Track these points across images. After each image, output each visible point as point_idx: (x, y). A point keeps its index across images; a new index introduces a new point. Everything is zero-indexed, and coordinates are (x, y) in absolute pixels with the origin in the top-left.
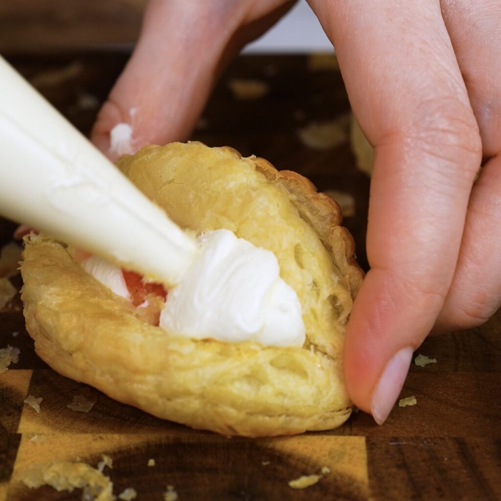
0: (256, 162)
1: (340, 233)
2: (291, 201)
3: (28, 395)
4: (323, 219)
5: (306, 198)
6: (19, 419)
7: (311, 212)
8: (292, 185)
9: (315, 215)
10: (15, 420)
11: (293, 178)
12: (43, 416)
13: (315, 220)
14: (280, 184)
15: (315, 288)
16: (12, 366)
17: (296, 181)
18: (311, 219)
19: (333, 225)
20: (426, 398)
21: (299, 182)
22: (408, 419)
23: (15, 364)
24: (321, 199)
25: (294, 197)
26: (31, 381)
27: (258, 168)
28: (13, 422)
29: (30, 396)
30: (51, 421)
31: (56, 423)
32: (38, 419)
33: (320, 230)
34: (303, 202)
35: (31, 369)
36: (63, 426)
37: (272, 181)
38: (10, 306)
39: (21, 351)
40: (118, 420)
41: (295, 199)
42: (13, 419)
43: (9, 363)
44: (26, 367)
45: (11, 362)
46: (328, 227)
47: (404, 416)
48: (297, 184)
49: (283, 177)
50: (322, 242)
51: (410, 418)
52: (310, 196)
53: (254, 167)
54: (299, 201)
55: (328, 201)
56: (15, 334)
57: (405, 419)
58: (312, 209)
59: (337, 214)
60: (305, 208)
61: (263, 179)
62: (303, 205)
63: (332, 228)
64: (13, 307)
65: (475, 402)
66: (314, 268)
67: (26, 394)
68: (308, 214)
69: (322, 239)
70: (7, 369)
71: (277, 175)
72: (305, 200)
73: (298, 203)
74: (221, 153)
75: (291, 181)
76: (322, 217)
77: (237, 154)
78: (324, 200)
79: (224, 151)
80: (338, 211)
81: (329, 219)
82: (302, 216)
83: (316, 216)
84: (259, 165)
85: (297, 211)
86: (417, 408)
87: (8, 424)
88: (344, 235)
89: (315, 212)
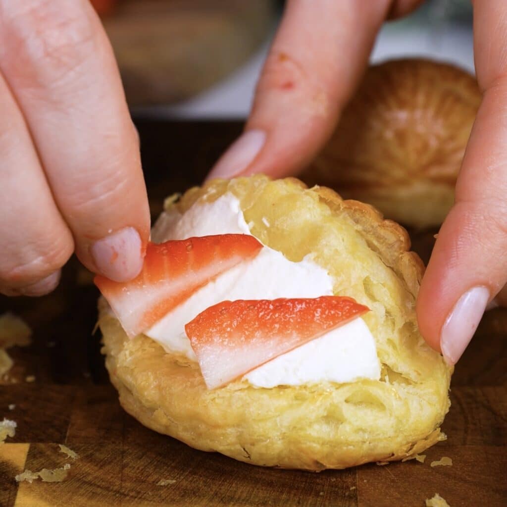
0: (319, 193)
1: (409, 260)
2: (357, 231)
3: (25, 469)
4: (390, 246)
5: (372, 227)
6: (15, 495)
7: (378, 241)
8: (357, 216)
9: (382, 243)
10: (11, 495)
11: (357, 207)
12: (40, 491)
13: (382, 248)
14: (344, 214)
15: (389, 318)
16: (8, 440)
17: (360, 210)
18: (378, 247)
19: (401, 251)
20: (434, 473)
21: (364, 211)
22: (415, 494)
23: (11, 438)
24: (387, 227)
25: (359, 227)
26: (28, 455)
27: (321, 200)
28: (9, 497)
29: (26, 471)
30: (48, 496)
31: (54, 498)
32: (34, 494)
33: (388, 257)
34: (370, 232)
35: (28, 442)
36: (61, 501)
37: (338, 212)
38: (6, 378)
39: (18, 424)
40: (117, 495)
41: (361, 230)
42: (10, 494)
43: (5, 437)
44: (23, 441)
45: (8, 436)
46: (396, 254)
47: (411, 491)
48: (362, 213)
49: (347, 206)
50: (392, 269)
51: (418, 493)
52: (376, 224)
53: (317, 198)
54: (364, 231)
55: (394, 228)
56: (11, 407)
57: (412, 494)
58: (379, 238)
59: (404, 241)
60: (371, 237)
61: (327, 211)
62: (370, 234)
63: (400, 256)
64: (9, 380)
65: (484, 477)
66: (386, 299)
67: (23, 468)
68: (375, 243)
69: (391, 266)
70: (4, 442)
71: (341, 205)
72: (371, 229)
73: (364, 233)
74: (284, 186)
75: (355, 210)
76: (390, 245)
77: (301, 186)
78: (391, 227)
79: (286, 183)
80: (405, 238)
81: (396, 246)
82: (370, 245)
83: (384, 244)
84: (323, 196)
85: (364, 240)
86: (424, 483)
87: (4, 499)
88: (413, 262)
89: (381, 241)
